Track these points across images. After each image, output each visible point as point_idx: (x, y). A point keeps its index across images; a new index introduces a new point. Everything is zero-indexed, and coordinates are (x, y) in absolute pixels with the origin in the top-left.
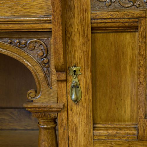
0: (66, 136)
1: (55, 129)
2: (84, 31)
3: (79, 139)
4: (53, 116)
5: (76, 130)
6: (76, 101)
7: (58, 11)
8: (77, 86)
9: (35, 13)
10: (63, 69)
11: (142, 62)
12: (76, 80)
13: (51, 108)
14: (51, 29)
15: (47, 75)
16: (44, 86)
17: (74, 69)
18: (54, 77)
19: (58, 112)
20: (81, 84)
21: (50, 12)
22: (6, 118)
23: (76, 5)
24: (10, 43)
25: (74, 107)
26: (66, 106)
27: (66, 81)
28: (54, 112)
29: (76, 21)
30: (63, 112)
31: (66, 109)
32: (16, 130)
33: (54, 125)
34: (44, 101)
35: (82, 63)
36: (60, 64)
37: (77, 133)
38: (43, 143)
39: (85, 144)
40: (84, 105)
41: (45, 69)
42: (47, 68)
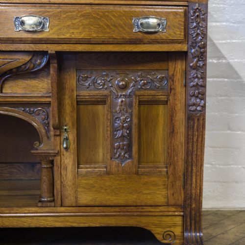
0: (60, 173)
1: (52, 168)
2: (72, 103)
3: (68, 174)
4: (51, 159)
5: (66, 168)
6: (67, 149)
7: (55, 90)
8: (67, 139)
9: (40, 91)
10: (59, 127)
11: (109, 124)
12: (67, 135)
13: (49, 153)
14: (50, 101)
15: (48, 131)
16: (45, 138)
17: (65, 128)
18: (52, 133)
19: (55, 156)
20: (70, 137)
21: (50, 91)
22: (15, 170)
23: (67, 87)
24: (23, 110)
25: (65, 153)
26: (60, 152)
27: (60, 135)
28: (51, 156)
29: (67, 97)
30: (58, 156)
31: (59, 154)
33: (52, 166)
34: (45, 149)
35: (71, 124)
36: (56, 124)
37: (67, 170)
38: (44, 177)
39: (72, 178)
40: (72, 151)
41: (46, 128)
42: (48, 127)
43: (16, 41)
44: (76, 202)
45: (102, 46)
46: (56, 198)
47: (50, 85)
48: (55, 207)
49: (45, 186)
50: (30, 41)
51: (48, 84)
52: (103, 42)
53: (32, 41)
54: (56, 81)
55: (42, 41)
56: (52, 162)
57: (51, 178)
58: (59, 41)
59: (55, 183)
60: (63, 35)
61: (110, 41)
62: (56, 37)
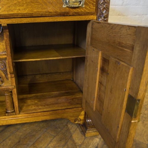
1: (11, 95)
7: (9, 51)
10: (13, 73)
13: (9, 88)
14: (6, 57)
16: (5, 79)
18: (9, 76)
19: (12, 89)
21: (5, 50)
26: (15, 86)
27: (14, 77)
30: (15, 89)
34: (6, 85)
36: (11, 71)
38: (8, 100)
41: (5, 73)
42: (6, 72)
45: (41, 18)
46: (16, 111)
47: (5, 47)
48: (15, 115)
49: (9, 105)
51: (3, 46)
52: (41, 15)
54: (9, 45)
56: (11, 92)
57: (12, 99)
58: (9, 16)
59: (14, 103)
60: (12, 11)
61: (47, 15)
62: (6, 13)
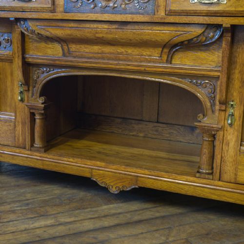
0: (221, 147)
1: (213, 141)
2: (242, 78)
3: (230, 150)
4: (213, 133)
5: (228, 144)
6: (231, 125)
7: (225, 65)
8: (233, 115)
9: (210, 64)
10: (225, 103)
12: (233, 111)
13: (213, 127)
14: (219, 76)
15: (213, 105)
16: (210, 112)
17: (232, 103)
18: (217, 107)
19: (217, 131)
20: (236, 113)
21: (220, 65)
22: (175, 132)
23: (238, 61)
24: (190, 82)
25: (229, 128)
26: (223, 127)
27: (225, 111)
28: (214, 130)
29: (237, 71)
30: (221, 131)
31: (223, 129)
32: (181, 142)
33: (213, 139)
34: (208, 122)
35: (238, 100)
36: (223, 99)
37: (229, 146)
38: (205, 150)
39: (233, 155)
40: (236, 128)
42: (213, 101)
43: (190, 13)
44: (235, 179)
46: (214, 172)
47: (221, 59)
48: (212, 180)
49: (205, 158)
50: (205, 13)
51: (218, 56)
53: (207, 13)
54: (228, 56)
55: (218, 13)
56: (214, 136)
57: (212, 151)
58: (236, 14)
59: (215, 157)
60: (242, 7)
62: (233, 9)
